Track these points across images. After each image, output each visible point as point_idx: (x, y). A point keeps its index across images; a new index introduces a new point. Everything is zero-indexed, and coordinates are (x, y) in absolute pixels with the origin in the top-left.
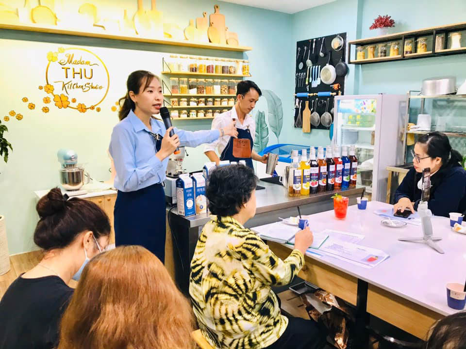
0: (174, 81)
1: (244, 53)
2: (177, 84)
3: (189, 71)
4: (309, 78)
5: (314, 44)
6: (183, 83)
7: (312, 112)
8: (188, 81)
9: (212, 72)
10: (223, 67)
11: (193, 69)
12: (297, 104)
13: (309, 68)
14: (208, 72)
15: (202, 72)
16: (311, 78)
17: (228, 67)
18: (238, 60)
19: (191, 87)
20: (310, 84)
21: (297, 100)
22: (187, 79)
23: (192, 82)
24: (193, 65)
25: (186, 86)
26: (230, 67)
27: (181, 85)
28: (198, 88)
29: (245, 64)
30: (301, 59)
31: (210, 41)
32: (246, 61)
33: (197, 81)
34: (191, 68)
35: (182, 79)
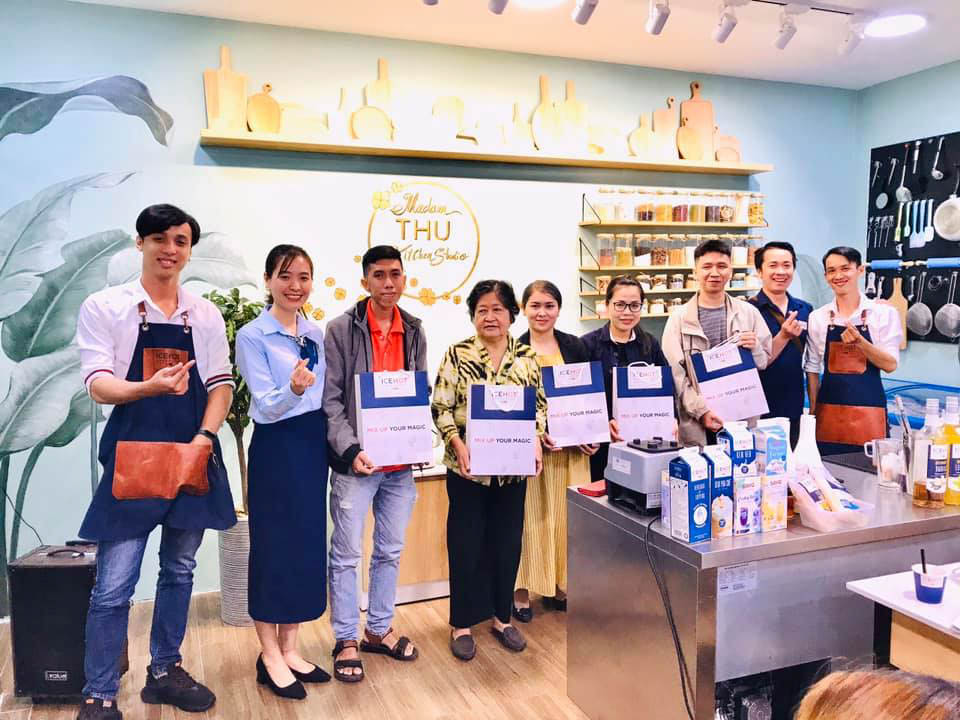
0: (606, 241)
1: (751, 177)
2: (611, 247)
3: (639, 220)
4: (903, 226)
5: (917, 153)
6: (623, 244)
7: (910, 304)
8: (635, 239)
9: (685, 219)
10: (707, 208)
11: (645, 215)
13: (902, 204)
14: (674, 220)
15: (663, 220)
16: (907, 229)
17: (717, 208)
18: (740, 193)
19: (638, 252)
20: (905, 240)
21: (872, 275)
22: (631, 235)
23: (642, 242)
24: (645, 207)
25: (630, 249)
26: (723, 208)
27: (619, 249)
28: (653, 254)
29: (754, 201)
30: (881, 183)
31: (681, 157)
32: (756, 194)
33: (653, 238)
34: (639, 213)
35: (622, 236)
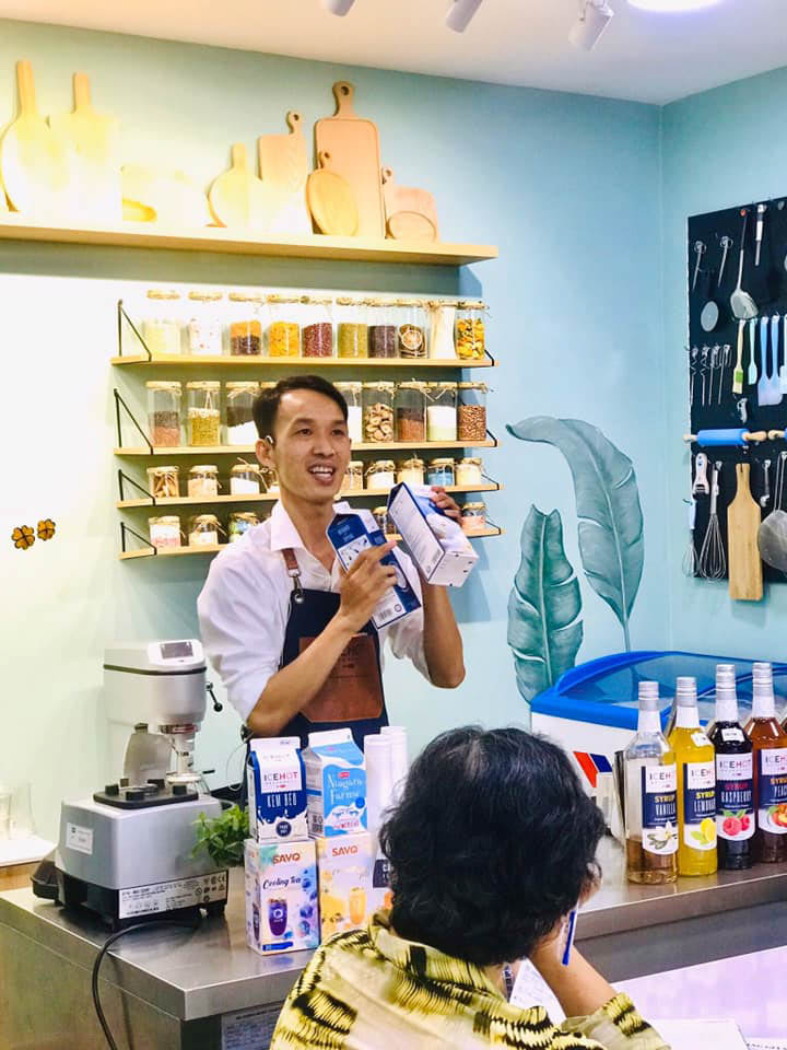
0: (163, 395)
1: (462, 268)
2: (175, 408)
3: (229, 351)
4: (745, 367)
5: (760, 225)
6: (201, 402)
7: (765, 513)
8: (224, 391)
9: (327, 353)
10: (372, 329)
11: (247, 343)
12: (702, 478)
13: (742, 324)
14: (306, 353)
15: (282, 353)
16: (753, 368)
17: (392, 329)
18: (436, 299)
19: (232, 418)
20: (751, 391)
21: (702, 459)
22: (217, 384)
23: (240, 397)
24: (242, 327)
25: (215, 413)
26: (403, 330)
27: (193, 411)
29: (465, 315)
30: (707, 286)
31: (317, 229)
32: (470, 301)
34: (234, 340)
35: (197, 385)
